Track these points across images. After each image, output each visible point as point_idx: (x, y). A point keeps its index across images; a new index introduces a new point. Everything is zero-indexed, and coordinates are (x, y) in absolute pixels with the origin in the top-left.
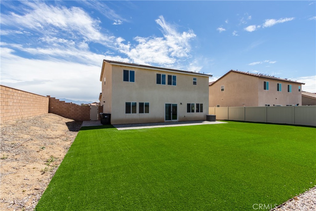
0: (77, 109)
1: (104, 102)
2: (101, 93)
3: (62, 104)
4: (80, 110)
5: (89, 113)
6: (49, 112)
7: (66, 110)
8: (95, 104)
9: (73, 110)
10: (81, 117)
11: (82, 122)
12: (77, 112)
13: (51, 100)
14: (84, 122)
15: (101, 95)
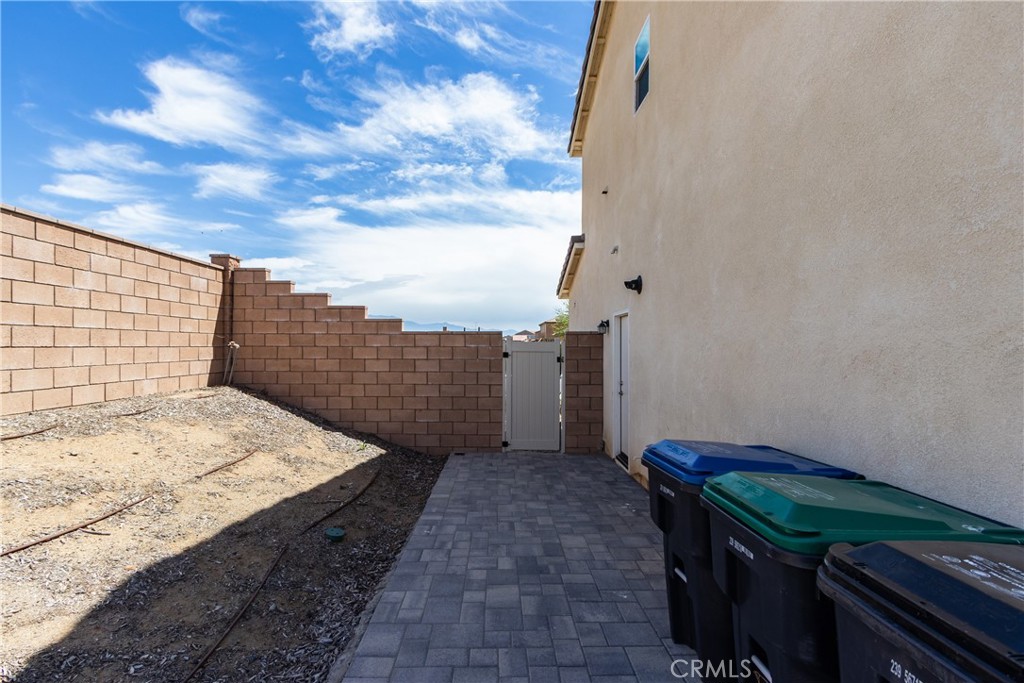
0: (410, 355)
1: (636, 285)
2: (576, 240)
3: (309, 317)
4: (433, 367)
5: (495, 387)
6: (217, 379)
7: (331, 365)
8: (524, 338)
9: (383, 366)
10: (433, 417)
11: (444, 459)
12: (409, 378)
13: (238, 291)
14: (453, 462)
15: (579, 253)
